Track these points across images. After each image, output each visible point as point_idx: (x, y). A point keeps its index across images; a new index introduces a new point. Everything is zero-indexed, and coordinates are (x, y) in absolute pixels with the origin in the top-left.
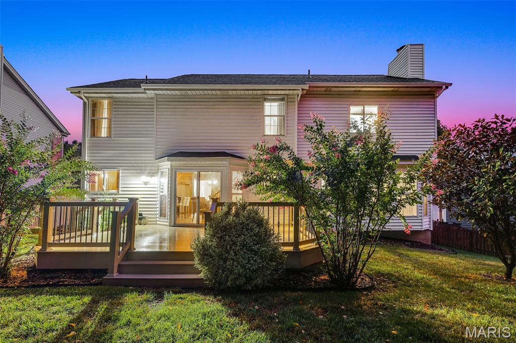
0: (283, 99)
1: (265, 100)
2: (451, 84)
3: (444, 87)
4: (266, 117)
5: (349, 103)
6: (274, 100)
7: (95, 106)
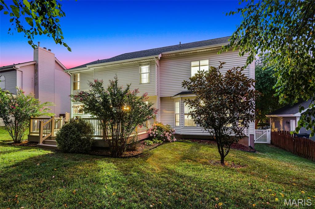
0: (149, 64)
4: (142, 74)
5: (191, 60)
7: (75, 77)
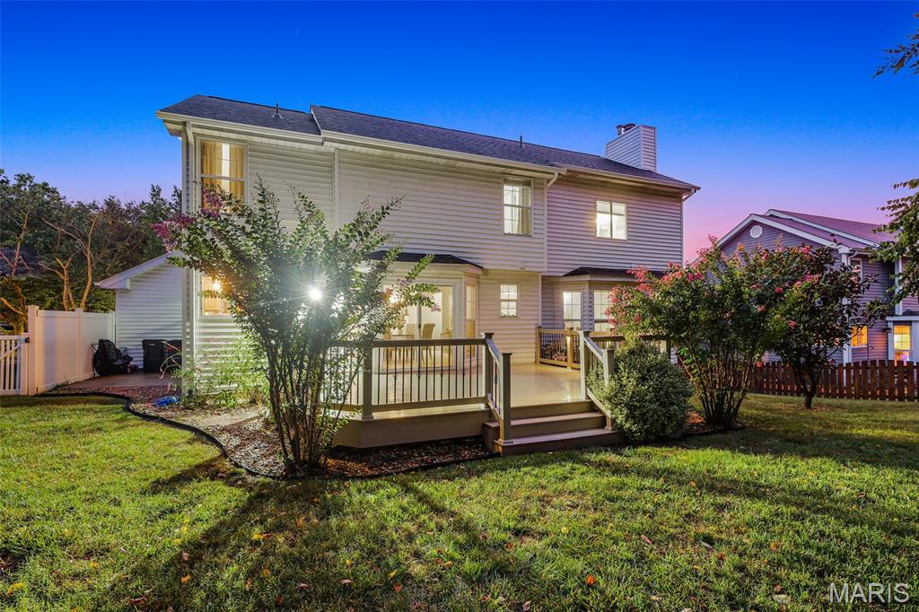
0: (527, 184)
1: (507, 182)
2: (699, 188)
3: (693, 190)
4: (505, 207)
5: (595, 197)
6: (517, 183)
